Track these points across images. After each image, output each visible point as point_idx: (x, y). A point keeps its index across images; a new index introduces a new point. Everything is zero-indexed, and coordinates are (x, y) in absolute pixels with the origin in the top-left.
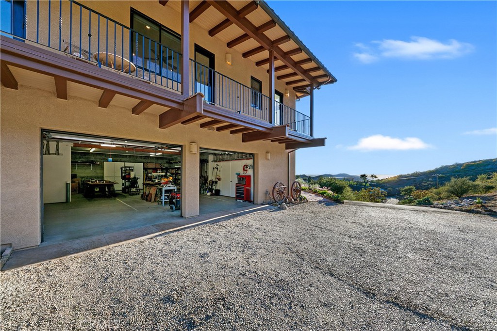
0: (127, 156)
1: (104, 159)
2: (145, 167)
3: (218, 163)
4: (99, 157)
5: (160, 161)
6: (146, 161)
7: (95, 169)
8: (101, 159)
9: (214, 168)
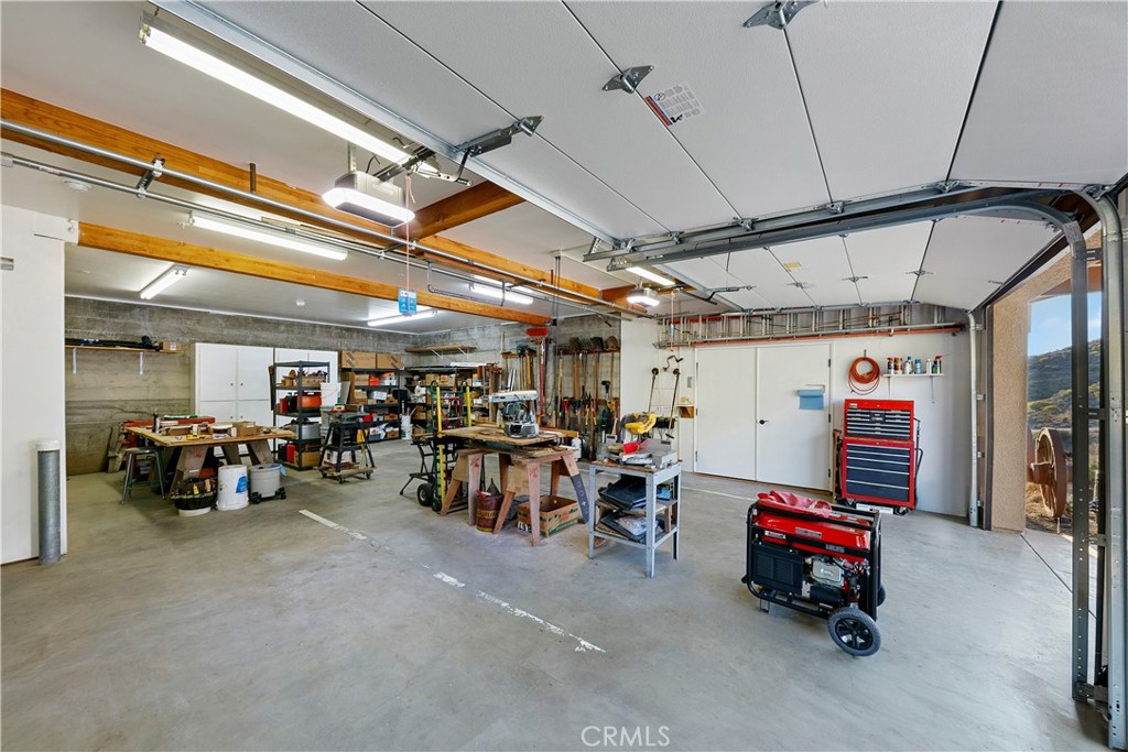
0: (278, 323)
1: (191, 332)
2: (345, 365)
3: (682, 353)
4: (175, 324)
5: (388, 346)
6: (345, 343)
7: (157, 372)
8: (183, 334)
9: (655, 371)
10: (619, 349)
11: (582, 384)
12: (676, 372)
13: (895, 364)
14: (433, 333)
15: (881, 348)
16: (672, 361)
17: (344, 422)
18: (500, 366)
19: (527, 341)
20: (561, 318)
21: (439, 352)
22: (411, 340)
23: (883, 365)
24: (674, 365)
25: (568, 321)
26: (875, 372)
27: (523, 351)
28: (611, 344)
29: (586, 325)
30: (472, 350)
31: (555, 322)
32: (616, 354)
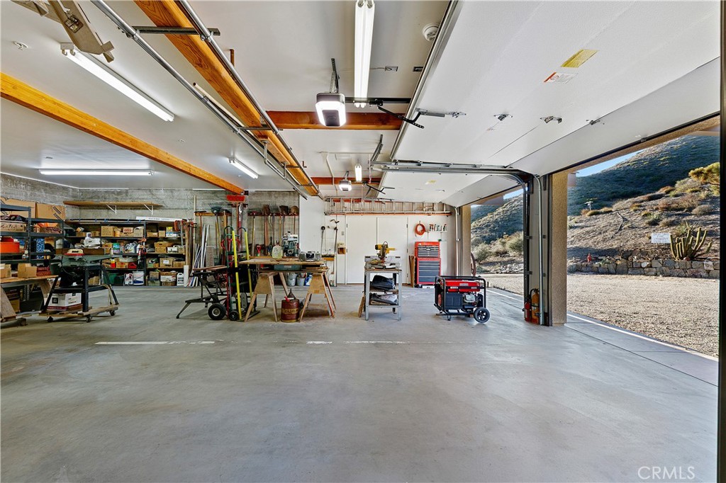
3: (340, 218)
9: (323, 228)
10: (298, 214)
11: (269, 236)
12: (336, 229)
13: (432, 227)
14: (102, 189)
15: (426, 220)
16: (333, 223)
17: (87, 265)
18: (194, 221)
19: (222, 204)
20: (251, 190)
21: (113, 207)
22: (70, 193)
23: (427, 227)
24: (335, 225)
25: (258, 193)
26: (424, 230)
27: (218, 212)
28: (293, 211)
29: (273, 197)
30: (156, 207)
31: (246, 193)
32: (297, 217)
